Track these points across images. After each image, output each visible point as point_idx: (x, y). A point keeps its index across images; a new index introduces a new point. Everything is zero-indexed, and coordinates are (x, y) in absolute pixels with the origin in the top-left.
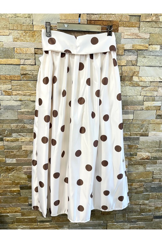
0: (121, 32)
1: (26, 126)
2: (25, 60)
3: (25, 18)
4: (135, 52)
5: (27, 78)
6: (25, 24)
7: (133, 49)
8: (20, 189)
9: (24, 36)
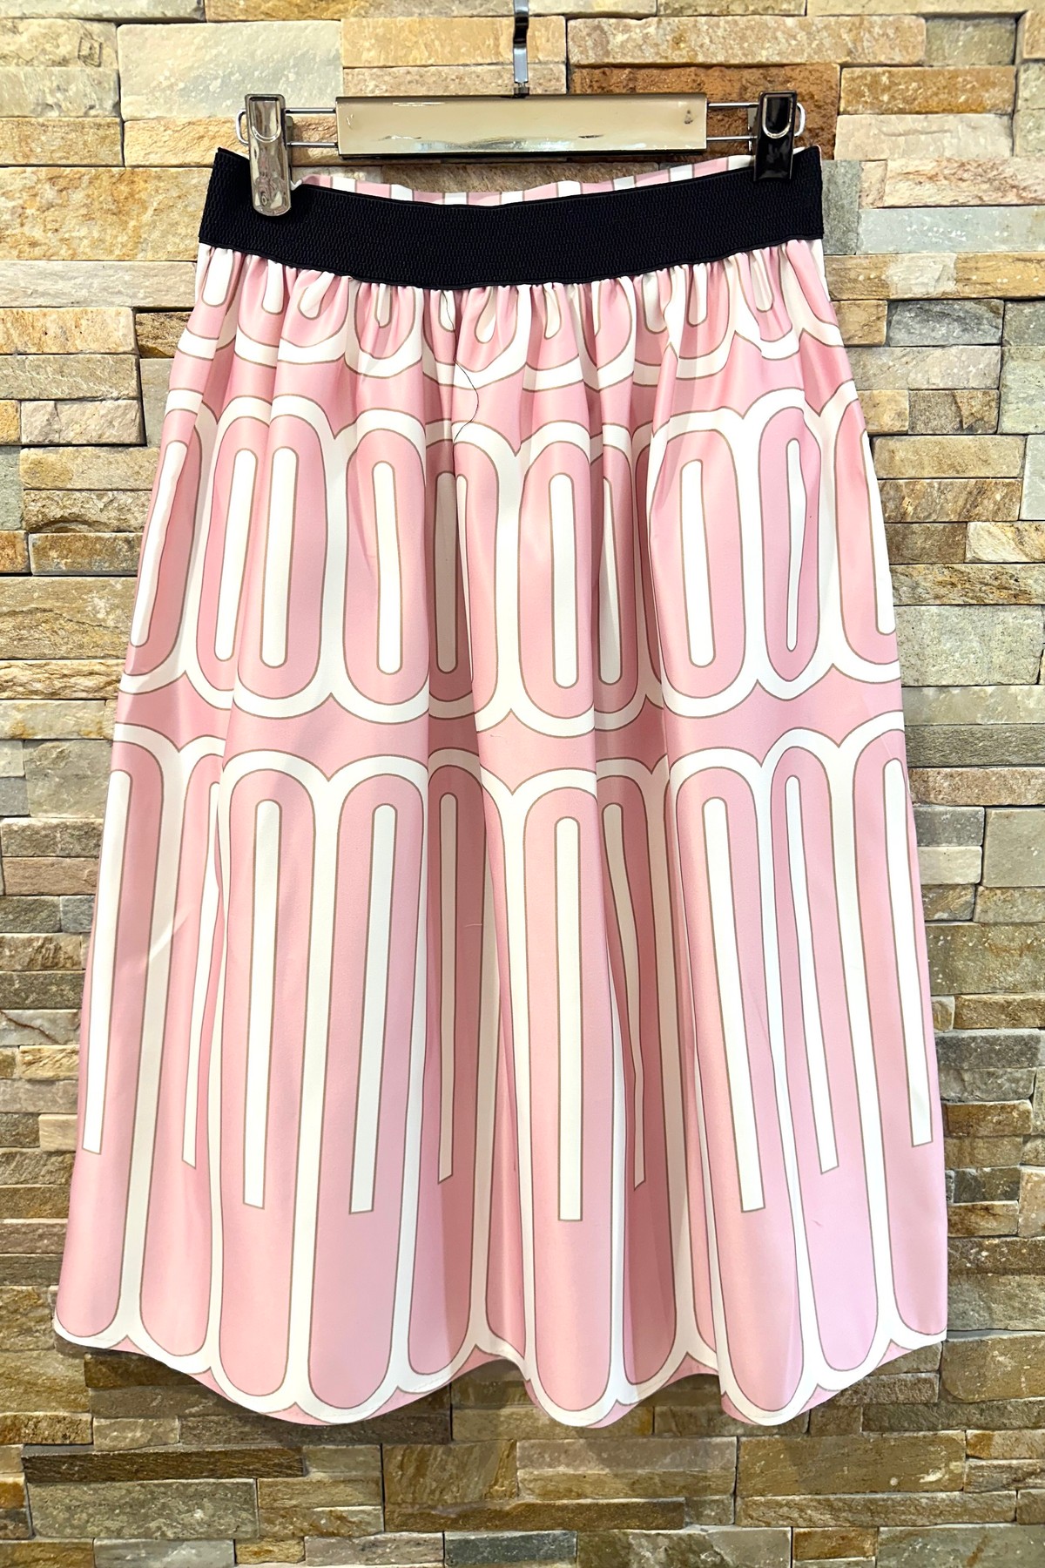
0: (860, 156)
1: (70, 948)
2: (62, 407)
3: (56, 69)
4: (979, 318)
5: (76, 552)
6: (54, 114)
7: (968, 291)
8: (28, 1480)
9: (50, 215)
